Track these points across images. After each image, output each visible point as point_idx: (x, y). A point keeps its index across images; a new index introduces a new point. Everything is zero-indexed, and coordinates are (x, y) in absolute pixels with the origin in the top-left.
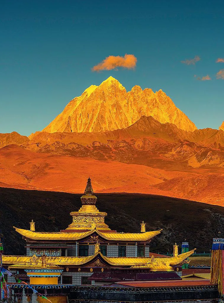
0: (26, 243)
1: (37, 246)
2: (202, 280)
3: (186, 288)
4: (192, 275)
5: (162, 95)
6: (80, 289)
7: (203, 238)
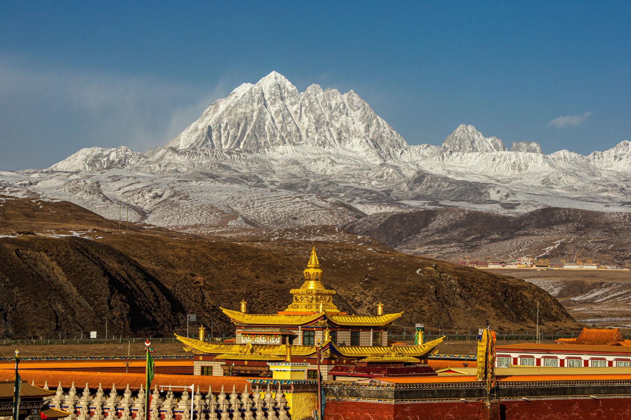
0: (235, 327)
1: (249, 331)
2: (456, 374)
3: (449, 385)
4: (448, 369)
5: (354, 98)
6: (330, 385)
7: (424, 311)
